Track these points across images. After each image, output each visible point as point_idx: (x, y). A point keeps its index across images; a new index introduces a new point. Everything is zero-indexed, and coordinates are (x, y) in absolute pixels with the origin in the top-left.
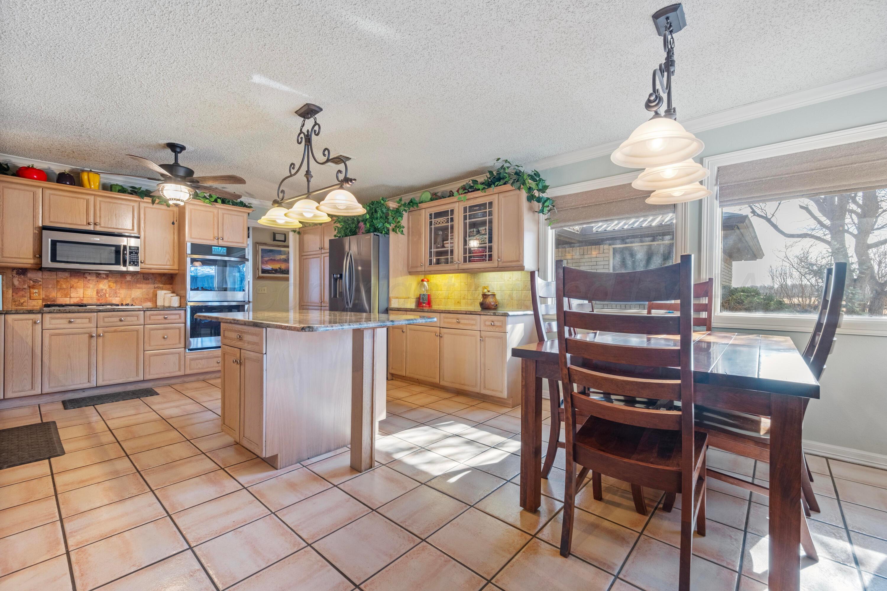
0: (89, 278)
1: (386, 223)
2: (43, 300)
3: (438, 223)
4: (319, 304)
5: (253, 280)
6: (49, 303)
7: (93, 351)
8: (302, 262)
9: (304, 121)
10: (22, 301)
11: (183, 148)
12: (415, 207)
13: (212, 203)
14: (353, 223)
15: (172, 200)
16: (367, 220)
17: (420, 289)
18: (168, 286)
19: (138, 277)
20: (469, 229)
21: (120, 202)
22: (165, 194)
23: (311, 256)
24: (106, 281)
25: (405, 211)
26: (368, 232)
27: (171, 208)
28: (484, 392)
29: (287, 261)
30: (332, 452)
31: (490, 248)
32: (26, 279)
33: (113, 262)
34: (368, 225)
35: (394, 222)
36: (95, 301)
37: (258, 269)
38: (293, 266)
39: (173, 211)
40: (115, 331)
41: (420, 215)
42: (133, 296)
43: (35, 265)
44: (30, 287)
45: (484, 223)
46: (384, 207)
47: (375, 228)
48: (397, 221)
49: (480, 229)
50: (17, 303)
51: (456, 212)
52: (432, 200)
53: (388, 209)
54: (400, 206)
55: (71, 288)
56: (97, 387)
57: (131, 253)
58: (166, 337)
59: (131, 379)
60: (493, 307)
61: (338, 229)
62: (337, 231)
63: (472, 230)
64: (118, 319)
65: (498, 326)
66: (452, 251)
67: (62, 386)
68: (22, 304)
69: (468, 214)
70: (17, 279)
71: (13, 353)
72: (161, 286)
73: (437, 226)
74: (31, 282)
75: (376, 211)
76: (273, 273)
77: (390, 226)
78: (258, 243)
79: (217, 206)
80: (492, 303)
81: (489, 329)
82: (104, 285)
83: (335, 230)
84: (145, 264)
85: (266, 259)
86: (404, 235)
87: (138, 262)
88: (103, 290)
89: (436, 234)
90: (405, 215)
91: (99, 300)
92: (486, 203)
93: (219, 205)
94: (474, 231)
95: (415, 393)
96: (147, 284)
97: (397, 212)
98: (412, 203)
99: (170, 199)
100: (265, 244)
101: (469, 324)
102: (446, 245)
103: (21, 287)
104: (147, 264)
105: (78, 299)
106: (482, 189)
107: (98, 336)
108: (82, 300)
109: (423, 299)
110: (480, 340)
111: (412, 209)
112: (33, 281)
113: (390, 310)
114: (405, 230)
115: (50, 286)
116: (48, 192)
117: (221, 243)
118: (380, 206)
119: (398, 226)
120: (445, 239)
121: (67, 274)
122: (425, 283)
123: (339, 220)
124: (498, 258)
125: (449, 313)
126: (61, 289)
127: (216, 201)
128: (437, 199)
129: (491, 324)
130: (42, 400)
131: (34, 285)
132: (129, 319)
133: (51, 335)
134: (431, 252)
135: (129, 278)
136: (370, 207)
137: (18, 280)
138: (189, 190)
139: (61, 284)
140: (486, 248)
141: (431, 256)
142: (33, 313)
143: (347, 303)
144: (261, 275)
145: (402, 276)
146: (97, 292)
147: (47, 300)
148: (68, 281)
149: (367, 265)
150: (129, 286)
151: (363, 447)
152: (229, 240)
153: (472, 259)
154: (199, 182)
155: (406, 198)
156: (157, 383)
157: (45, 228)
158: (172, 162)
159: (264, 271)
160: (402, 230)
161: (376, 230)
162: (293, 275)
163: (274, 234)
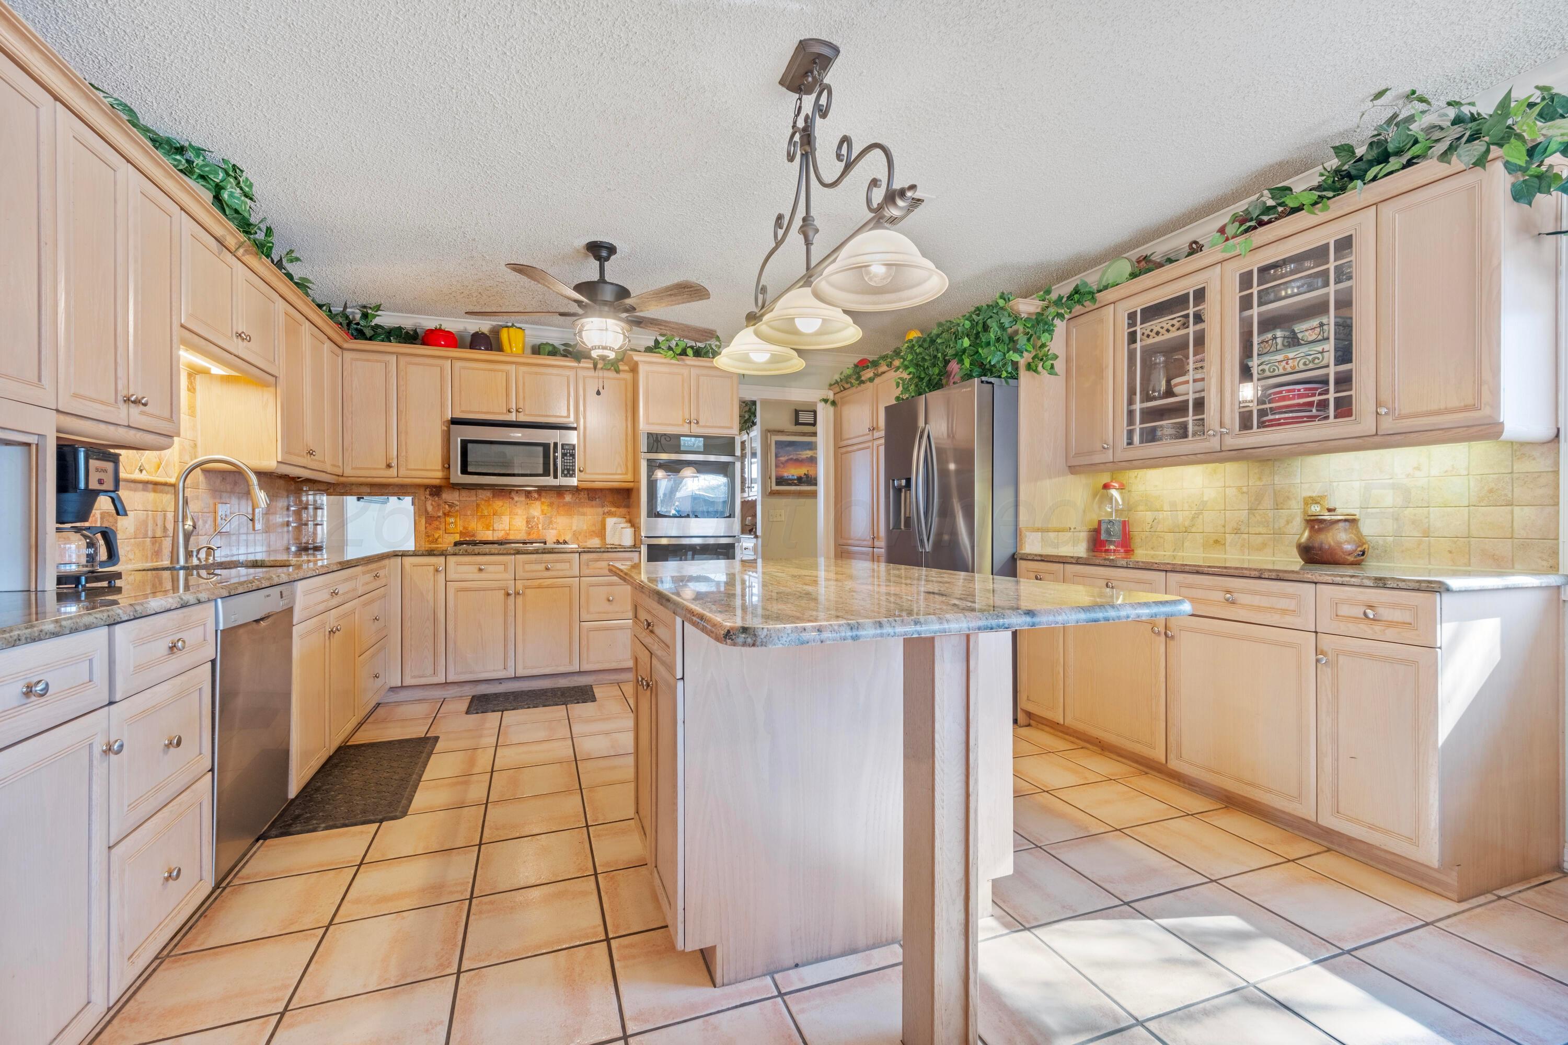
0: (516, 499)
1: (1011, 352)
2: (461, 533)
3: (1153, 334)
4: (870, 543)
5: (762, 497)
6: (468, 539)
7: (511, 619)
8: (840, 459)
9: (800, 99)
10: (436, 536)
11: (612, 250)
12: (1087, 303)
13: (678, 357)
14: (934, 365)
15: (599, 348)
16: (964, 351)
17: (1100, 507)
18: (622, 511)
19: (581, 496)
20: (1260, 333)
21: (550, 370)
22: (585, 340)
23: (855, 447)
24: (538, 503)
25: (1060, 316)
26: (968, 376)
27: (622, 375)
28: (1328, 821)
29: (813, 460)
30: (859, 954)
31: (1344, 381)
32: (441, 502)
33: (541, 471)
34: (967, 362)
35: (1030, 348)
36: (522, 536)
37: (770, 478)
38: (823, 471)
39: (625, 380)
40: (540, 587)
41: (1101, 321)
42: (574, 528)
43: (444, 481)
44: (445, 514)
45: (1320, 308)
46: (1006, 313)
47: (982, 365)
48: (1039, 344)
49: (1298, 328)
50: (431, 539)
51: (1212, 295)
52: (1133, 275)
53: (1016, 319)
54: (1047, 307)
55: (494, 515)
56: (516, 678)
57: (564, 455)
58: (611, 598)
59: (562, 669)
60: (1351, 559)
61: (903, 385)
62: (901, 388)
63: (1269, 336)
64: (544, 565)
65: (1391, 624)
66: (1200, 404)
67: (471, 673)
68: (437, 540)
69: (1255, 290)
70: (430, 502)
71: (411, 616)
72: (613, 509)
73: (1150, 341)
74: (447, 506)
75: (986, 328)
76: (796, 485)
77: (1022, 356)
78: (769, 431)
79: (688, 362)
80: (1348, 547)
81: (1364, 629)
82: (537, 509)
83: (898, 386)
84: (586, 473)
85: (783, 459)
86: (1056, 374)
87: (574, 470)
88: (534, 518)
89: (1148, 367)
90: (1060, 326)
91: (529, 534)
92: (1327, 246)
93: (690, 360)
94: (1275, 338)
95: (1092, 778)
96: (592, 506)
97: (1041, 323)
98: (1078, 295)
99: (594, 348)
100: (781, 432)
101: (1272, 609)
102: (1176, 390)
103: (435, 515)
104: (589, 474)
105: (503, 532)
106: (1315, 204)
107: (517, 594)
108: (508, 534)
109: (1108, 532)
110: (1317, 661)
111: (1078, 309)
112: (449, 505)
113: (1021, 559)
114: (1060, 365)
115: (469, 513)
116: (458, 364)
117: (696, 430)
118: (997, 314)
119: (1040, 356)
120: (1176, 369)
121: (488, 494)
122: (1115, 493)
123: (906, 363)
124: (1378, 404)
125: (1198, 573)
126: (482, 516)
127: (684, 353)
128: (1150, 270)
129: (1365, 614)
130: (448, 692)
131: (449, 512)
132: (559, 566)
133: (459, 590)
134: (1131, 413)
135: (568, 498)
136: (972, 321)
137: (432, 504)
138: (622, 329)
139: (482, 510)
140: (1326, 382)
141: (1131, 421)
142: (434, 555)
143: (922, 541)
144: (775, 488)
145: (1050, 478)
146: (527, 522)
147: (465, 533)
148: (490, 505)
149: (966, 458)
150: (569, 509)
151: (937, 1006)
152: (708, 424)
153: (1270, 417)
154: (634, 309)
155: (1064, 289)
156: (601, 677)
157: (455, 422)
158: (595, 277)
159: (780, 481)
160: (1052, 365)
161: (985, 370)
162: (823, 488)
163: (797, 412)
